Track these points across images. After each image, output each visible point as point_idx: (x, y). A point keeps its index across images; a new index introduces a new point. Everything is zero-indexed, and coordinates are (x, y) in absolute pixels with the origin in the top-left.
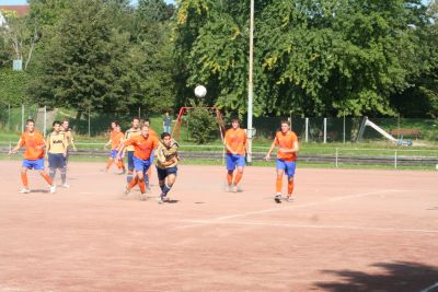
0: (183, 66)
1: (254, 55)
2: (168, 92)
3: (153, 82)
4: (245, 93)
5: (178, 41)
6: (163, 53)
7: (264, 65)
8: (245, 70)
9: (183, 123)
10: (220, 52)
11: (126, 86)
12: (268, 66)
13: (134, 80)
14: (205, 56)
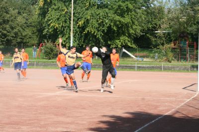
0: (42, 25)
1: (74, 20)
2: (35, 37)
3: (28, 32)
4: (69, 37)
5: (39, 14)
6: (33, 19)
7: (78, 24)
8: (69, 27)
9: (41, 50)
10: (58, 19)
11: (16, 34)
12: (79, 25)
13: (20, 31)
14: (52, 21)
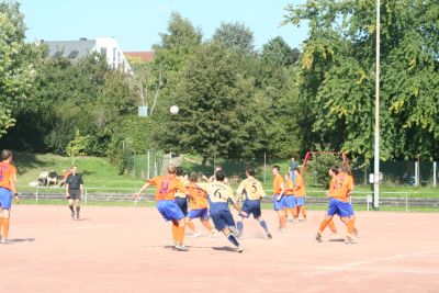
0: (309, 111)
1: (381, 99)
2: (293, 137)
3: (278, 127)
4: (372, 137)
5: (303, 86)
6: (288, 98)
7: (391, 109)
8: (371, 114)
9: (309, 169)
10: (346, 96)
11: (251, 131)
12: (394, 110)
13: (259, 125)
14: (331, 101)
